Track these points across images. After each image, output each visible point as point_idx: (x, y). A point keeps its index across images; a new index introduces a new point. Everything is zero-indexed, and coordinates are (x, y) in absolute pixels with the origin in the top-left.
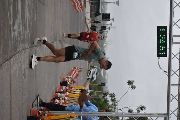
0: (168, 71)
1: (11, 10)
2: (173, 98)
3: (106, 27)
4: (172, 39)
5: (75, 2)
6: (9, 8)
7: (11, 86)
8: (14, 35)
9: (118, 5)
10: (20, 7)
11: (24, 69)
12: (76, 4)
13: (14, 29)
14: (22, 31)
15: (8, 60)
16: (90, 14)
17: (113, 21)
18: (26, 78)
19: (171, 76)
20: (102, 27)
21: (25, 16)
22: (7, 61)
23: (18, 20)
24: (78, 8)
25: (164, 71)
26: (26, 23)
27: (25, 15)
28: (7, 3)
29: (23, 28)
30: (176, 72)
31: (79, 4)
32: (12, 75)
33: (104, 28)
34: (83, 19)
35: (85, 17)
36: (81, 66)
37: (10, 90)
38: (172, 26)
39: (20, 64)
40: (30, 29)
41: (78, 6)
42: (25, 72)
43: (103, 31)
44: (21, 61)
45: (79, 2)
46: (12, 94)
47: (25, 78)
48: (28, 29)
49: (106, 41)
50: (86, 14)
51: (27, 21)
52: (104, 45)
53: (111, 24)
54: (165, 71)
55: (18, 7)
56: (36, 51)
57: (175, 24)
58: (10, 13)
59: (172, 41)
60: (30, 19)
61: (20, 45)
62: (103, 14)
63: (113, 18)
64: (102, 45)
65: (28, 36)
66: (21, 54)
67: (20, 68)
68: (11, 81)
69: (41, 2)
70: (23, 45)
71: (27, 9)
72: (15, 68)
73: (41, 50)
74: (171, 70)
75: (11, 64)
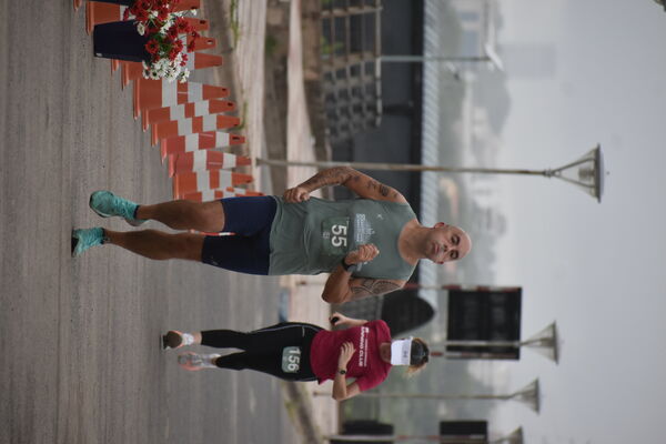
5: (192, 142)
9: (598, 195)
12: (200, 157)
31: (230, 160)
45: (223, 139)
62: (456, 296)
63: (553, 327)
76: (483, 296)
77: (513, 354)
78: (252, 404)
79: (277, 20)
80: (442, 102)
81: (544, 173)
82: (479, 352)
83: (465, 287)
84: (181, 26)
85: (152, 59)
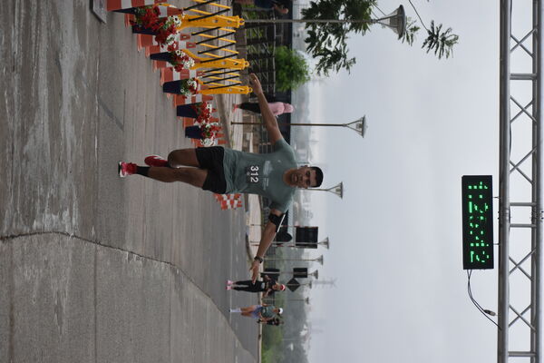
0: (496, 312)
1: (16, 89)
3: (306, 270)
4: (508, 211)
7: (12, 325)
8: (25, 171)
9: (342, 197)
10: (44, 93)
11: (58, 293)
13: (25, 151)
15: (2, 238)
16: (259, 228)
17: (328, 247)
18: (62, 323)
19: (507, 326)
20: (295, 270)
23: (39, 132)
25: (486, 311)
26: (65, 157)
27: (62, 129)
30: (522, 314)
32: (17, 293)
33: (301, 272)
34: (239, 240)
35: (247, 237)
37: (11, 337)
39: (44, 271)
42: (59, 303)
43: (296, 282)
44: (46, 262)
46: (15, 351)
47: (60, 323)
48: (71, 176)
49: (308, 321)
50: (248, 227)
52: (303, 333)
53: (321, 260)
54: (489, 312)
55: (37, 91)
56: (96, 257)
57: (515, 167)
58: (10, 95)
59: (508, 218)
60: (78, 150)
61: (43, 211)
62: (299, 229)
63: (327, 239)
64: (297, 334)
65: (71, 197)
66: (47, 243)
67: (45, 284)
68: (12, 308)
69: (111, 114)
70: (54, 217)
71: (66, 111)
72: (26, 275)
73: (111, 261)
74: (507, 306)
75: (15, 256)
76: (307, 229)
77: (315, 247)
78: (237, 259)
79: (246, 145)
81: (326, 190)
82: (305, 246)
83: (301, 226)
84: (213, 128)
85: (203, 138)
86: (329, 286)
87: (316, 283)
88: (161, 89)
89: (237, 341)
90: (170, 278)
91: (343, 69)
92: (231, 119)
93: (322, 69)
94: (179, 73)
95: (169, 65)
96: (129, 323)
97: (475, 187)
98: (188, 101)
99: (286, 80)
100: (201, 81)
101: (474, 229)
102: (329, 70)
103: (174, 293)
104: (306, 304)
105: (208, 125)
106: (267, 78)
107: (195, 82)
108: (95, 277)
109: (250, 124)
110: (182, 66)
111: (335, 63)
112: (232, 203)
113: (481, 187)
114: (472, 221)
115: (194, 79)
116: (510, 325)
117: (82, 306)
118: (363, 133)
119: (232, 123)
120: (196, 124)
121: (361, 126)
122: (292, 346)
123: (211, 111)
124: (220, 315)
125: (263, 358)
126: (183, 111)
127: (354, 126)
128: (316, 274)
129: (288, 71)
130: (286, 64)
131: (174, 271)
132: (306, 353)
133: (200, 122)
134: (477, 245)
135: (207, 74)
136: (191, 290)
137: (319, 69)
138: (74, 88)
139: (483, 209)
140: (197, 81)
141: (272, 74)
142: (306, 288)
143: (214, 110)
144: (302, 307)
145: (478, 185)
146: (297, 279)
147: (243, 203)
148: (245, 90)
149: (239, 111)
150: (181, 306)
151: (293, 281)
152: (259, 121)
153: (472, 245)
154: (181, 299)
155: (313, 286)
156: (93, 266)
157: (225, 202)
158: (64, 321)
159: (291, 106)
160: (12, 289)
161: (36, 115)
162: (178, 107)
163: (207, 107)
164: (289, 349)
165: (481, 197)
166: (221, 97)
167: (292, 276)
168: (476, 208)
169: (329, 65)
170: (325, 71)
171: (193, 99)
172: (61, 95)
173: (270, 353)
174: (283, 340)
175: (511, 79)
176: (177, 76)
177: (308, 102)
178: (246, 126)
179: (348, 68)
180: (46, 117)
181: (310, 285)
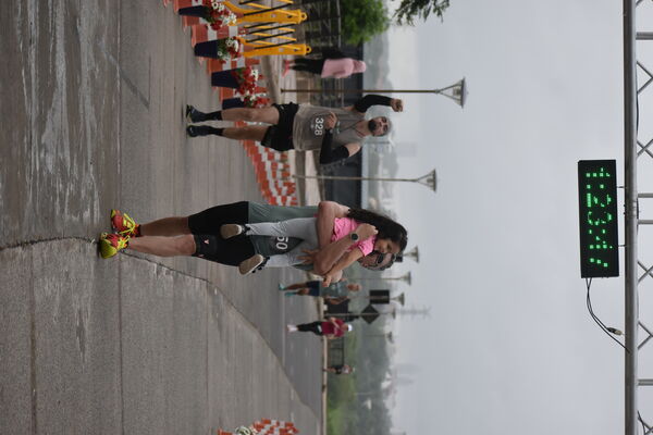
0: (623, 330)
1: (33, 65)
2: (647, 430)
3: (387, 293)
4: (635, 205)
6: (26, 56)
7: (33, 348)
8: (43, 163)
9: (435, 190)
10: (61, 68)
11: (80, 312)
12: (268, 164)
13: (43, 142)
14: (72, 164)
15: (22, 244)
17: (417, 260)
18: (85, 349)
19: (636, 348)
20: (373, 293)
21: (78, 113)
22: (20, 248)
23: (58, 115)
24: (276, 186)
25: (610, 330)
26: (85, 145)
27: (81, 112)
28: (19, 32)
29: (75, 156)
31: (280, 166)
32: (37, 310)
33: (381, 296)
36: (292, 415)
37: (33, 360)
38: (635, 155)
39: (65, 285)
40: (97, 172)
41: (274, 175)
42: (81, 324)
43: (374, 310)
44: (67, 274)
46: (37, 378)
47: (83, 349)
48: (91, 169)
49: (391, 367)
51: (89, 136)
52: (385, 385)
53: (408, 278)
54: (613, 331)
55: (54, 67)
57: (644, 148)
58: (28, 73)
59: (635, 213)
60: (99, 135)
61: (62, 211)
63: (417, 248)
64: (376, 385)
65: (92, 194)
66: (68, 249)
67: (66, 299)
68: (33, 327)
69: (134, 90)
70: (74, 218)
71: (85, 90)
72: (46, 288)
73: (137, 275)
74: (636, 323)
75: (35, 265)
80: (369, 167)
81: (414, 181)
84: (259, 100)
86: (421, 316)
87: (403, 313)
88: (191, 52)
89: (292, 391)
90: (207, 300)
91: (432, 15)
92: (280, 86)
93: (405, 16)
94: (215, 32)
95: (202, 21)
96: (159, 355)
97: (595, 175)
98: (227, 67)
99: (356, 28)
100: (243, 40)
101: (593, 227)
102: (413, 17)
103: (211, 321)
104: (388, 343)
105: (253, 97)
106: (329, 27)
107: (236, 42)
108: (120, 294)
109: (308, 91)
110: (221, 22)
111: (421, 8)
112: (284, 199)
113: (602, 175)
114: (591, 217)
115: (235, 38)
116: (639, 347)
117: (106, 328)
118: (462, 102)
119: (282, 91)
120: (238, 95)
121: (460, 92)
122: (369, 404)
123: (256, 79)
124: (270, 353)
125: (329, 420)
126: (220, 79)
127: (450, 92)
128: (402, 299)
129: (358, 16)
130: (356, 6)
131: (211, 292)
132: (390, 413)
133: (242, 93)
134: (598, 247)
135: (250, 30)
136: (233, 318)
137: (400, 16)
138: (93, 59)
139: (605, 202)
140: (239, 41)
141: (337, 21)
142: (389, 320)
143: (260, 76)
144: (382, 346)
145: (598, 173)
146: (374, 306)
147: (299, 201)
148: (302, 50)
149: (291, 74)
150: (221, 336)
151: (369, 309)
152: (319, 87)
153: (592, 247)
154: (220, 327)
155: (398, 316)
156: (117, 280)
157: (275, 199)
158: (87, 346)
159: (363, 63)
160: (32, 304)
161: (55, 95)
162: (213, 74)
163: (252, 74)
164: (365, 408)
165: (602, 186)
166: (267, 59)
167: (367, 303)
168: (596, 201)
169: (414, 10)
170: (409, 18)
171: (234, 63)
172: (80, 69)
173: (338, 413)
174: (356, 394)
175: (637, 39)
176: (212, 35)
177: (387, 56)
178: (301, 94)
179: (439, 14)
180: (64, 99)
181: (394, 314)
